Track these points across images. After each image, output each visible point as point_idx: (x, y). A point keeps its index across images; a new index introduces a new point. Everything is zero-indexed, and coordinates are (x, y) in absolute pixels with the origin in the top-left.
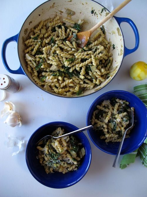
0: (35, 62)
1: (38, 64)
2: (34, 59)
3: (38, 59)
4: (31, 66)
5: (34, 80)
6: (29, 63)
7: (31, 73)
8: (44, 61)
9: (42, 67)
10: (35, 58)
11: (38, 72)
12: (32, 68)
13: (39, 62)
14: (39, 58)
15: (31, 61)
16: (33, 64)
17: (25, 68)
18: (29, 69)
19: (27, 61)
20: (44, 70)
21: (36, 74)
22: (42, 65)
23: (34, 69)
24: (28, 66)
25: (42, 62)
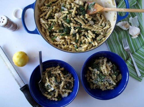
0: (48, 24)
1: (50, 26)
2: (47, 23)
3: (50, 23)
4: (44, 28)
5: (47, 39)
6: (43, 25)
7: (44, 33)
8: (55, 24)
9: (53, 29)
10: (48, 21)
11: (49, 32)
12: (45, 29)
13: (50, 24)
14: (51, 21)
15: (44, 24)
16: (46, 26)
17: (40, 29)
18: (43, 30)
19: (41, 24)
20: (55, 31)
21: (48, 34)
22: (53, 27)
23: (46, 30)
24: (42, 28)
25: (53, 25)
